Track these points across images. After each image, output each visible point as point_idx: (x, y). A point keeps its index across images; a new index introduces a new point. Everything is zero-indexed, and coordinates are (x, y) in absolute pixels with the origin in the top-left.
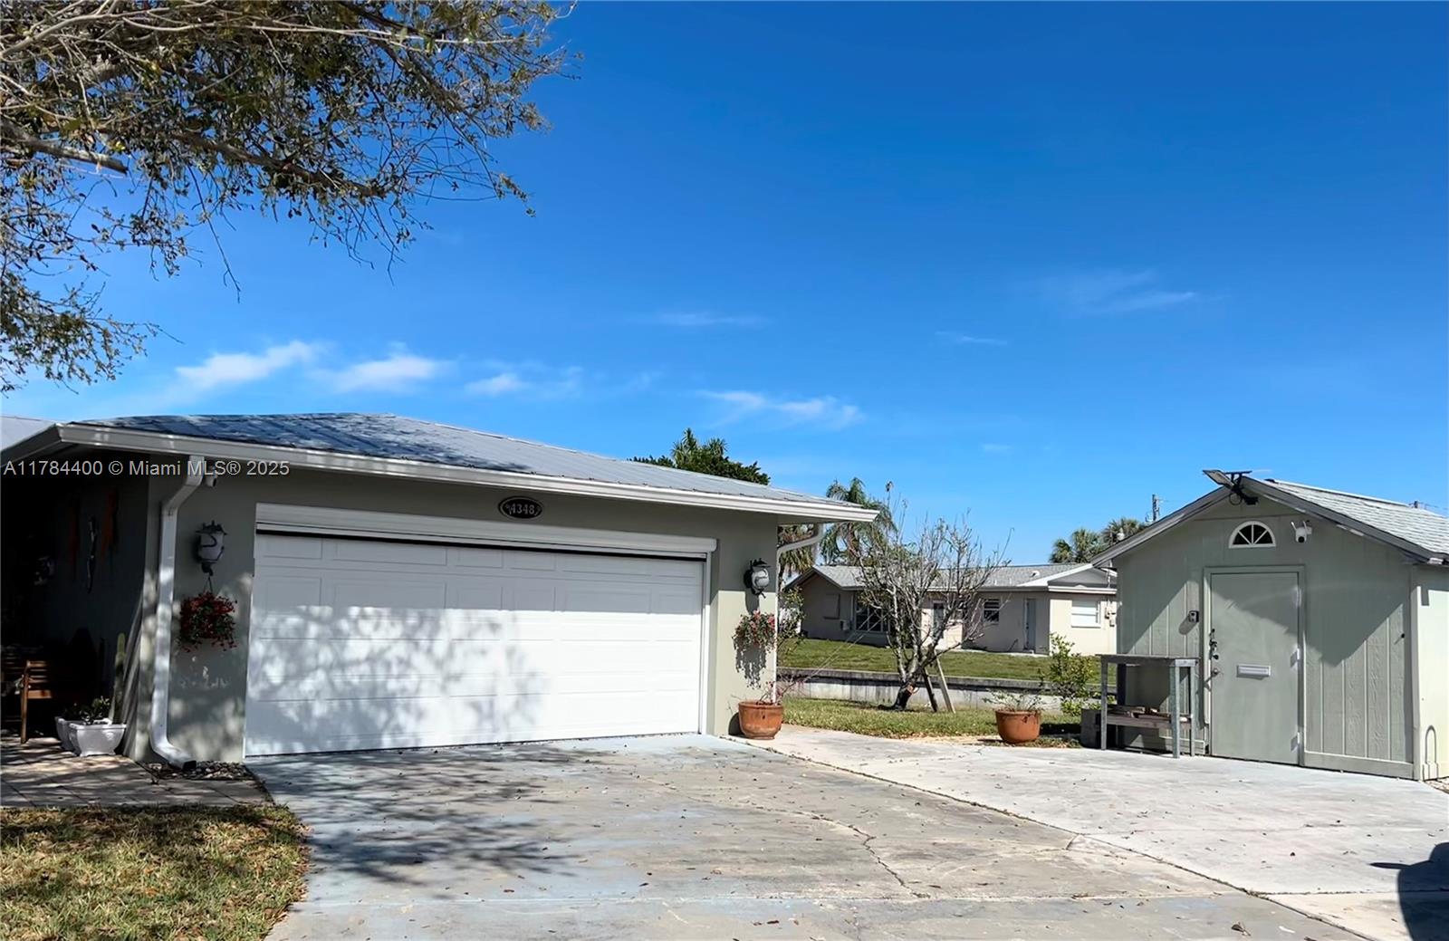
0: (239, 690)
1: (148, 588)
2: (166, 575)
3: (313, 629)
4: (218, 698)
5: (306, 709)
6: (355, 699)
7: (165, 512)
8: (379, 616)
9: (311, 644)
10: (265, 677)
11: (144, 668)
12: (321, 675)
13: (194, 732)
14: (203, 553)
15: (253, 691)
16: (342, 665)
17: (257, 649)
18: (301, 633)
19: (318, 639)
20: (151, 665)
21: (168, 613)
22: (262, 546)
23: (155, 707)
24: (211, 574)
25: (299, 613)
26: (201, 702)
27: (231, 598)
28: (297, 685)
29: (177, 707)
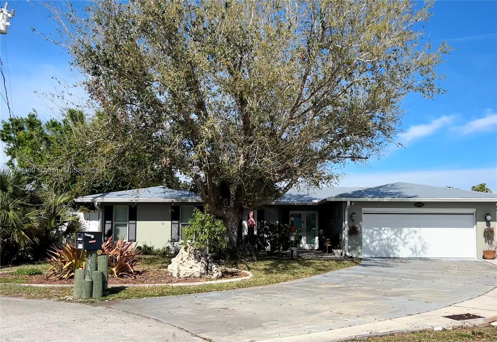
0: (361, 244)
1: (344, 225)
2: (346, 222)
3: (375, 232)
4: (357, 245)
5: (374, 248)
6: (385, 247)
7: (345, 211)
8: (389, 229)
9: (375, 235)
10: (366, 242)
12: (377, 242)
13: (353, 252)
14: (352, 218)
15: (364, 245)
16: (381, 240)
17: (364, 236)
18: (372, 233)
19: (376, 234)
20: (345, 239)
21: (347, 230)
22: (363, 216)
23: (346, 246)
24: (354, 222)
25: (372, 229)
26: (354, 246)
27: (358, 226)
28: (372, 244)
29: (350, 247)
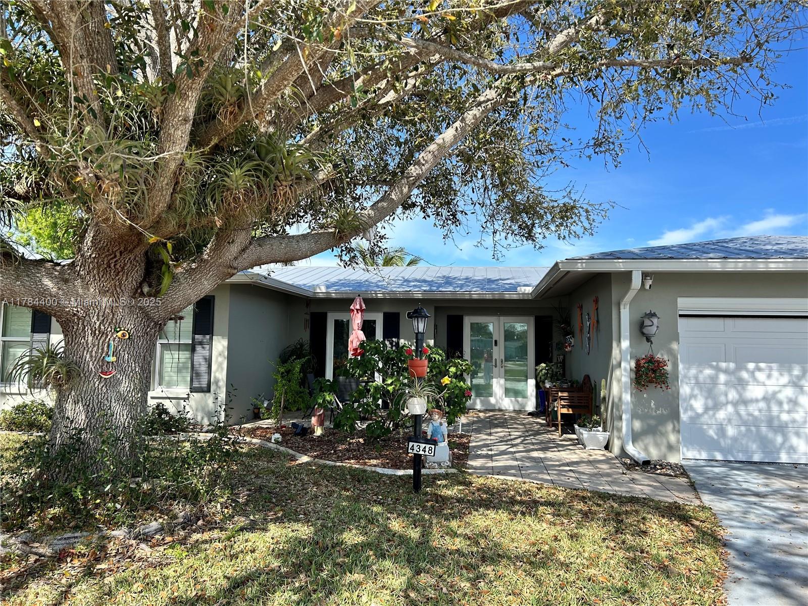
0: (675, 416)
1: (615, 352)
3: (722, 378)
4: (662, 420)
5: (722, 431)
6: (757, 427)
7: (622, 307)
8: (771, 369)
9: (722, 388)
10: (692, 408)
11: (616, 400)
12: (730, 408)
13: (649, 440)
14: (645, 331)
15: (684, 416)
16: (745, 402)
17: (685, 390)
18: (714, 380)
19: (726, 384)
20: (620, 399)
21: (628, 367)
22: (683, 324)
23: (624, 424)
24: (652, 343)
25: (712, 367)
26: (652, 422)
27: (666, 358)
28: (714, 414)
29: (637, 425)
